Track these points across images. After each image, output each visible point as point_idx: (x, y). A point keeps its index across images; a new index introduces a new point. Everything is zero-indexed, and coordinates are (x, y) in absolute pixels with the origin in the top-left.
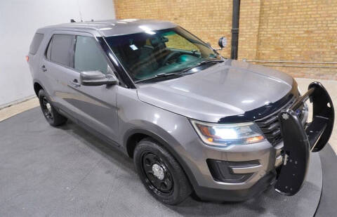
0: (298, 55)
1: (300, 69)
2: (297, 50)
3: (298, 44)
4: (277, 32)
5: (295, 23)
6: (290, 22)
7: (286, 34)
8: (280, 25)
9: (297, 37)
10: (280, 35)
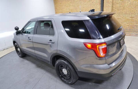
0: (128, 27)
1: (128, 32)
2: (127, 24)
3: (128, 22)
4: (119, 18)
5: (126, 14)
6: (124, 13)
7: (122, 18)
8: (120, 15)
9: (127, 20)
10: (120, 19)
